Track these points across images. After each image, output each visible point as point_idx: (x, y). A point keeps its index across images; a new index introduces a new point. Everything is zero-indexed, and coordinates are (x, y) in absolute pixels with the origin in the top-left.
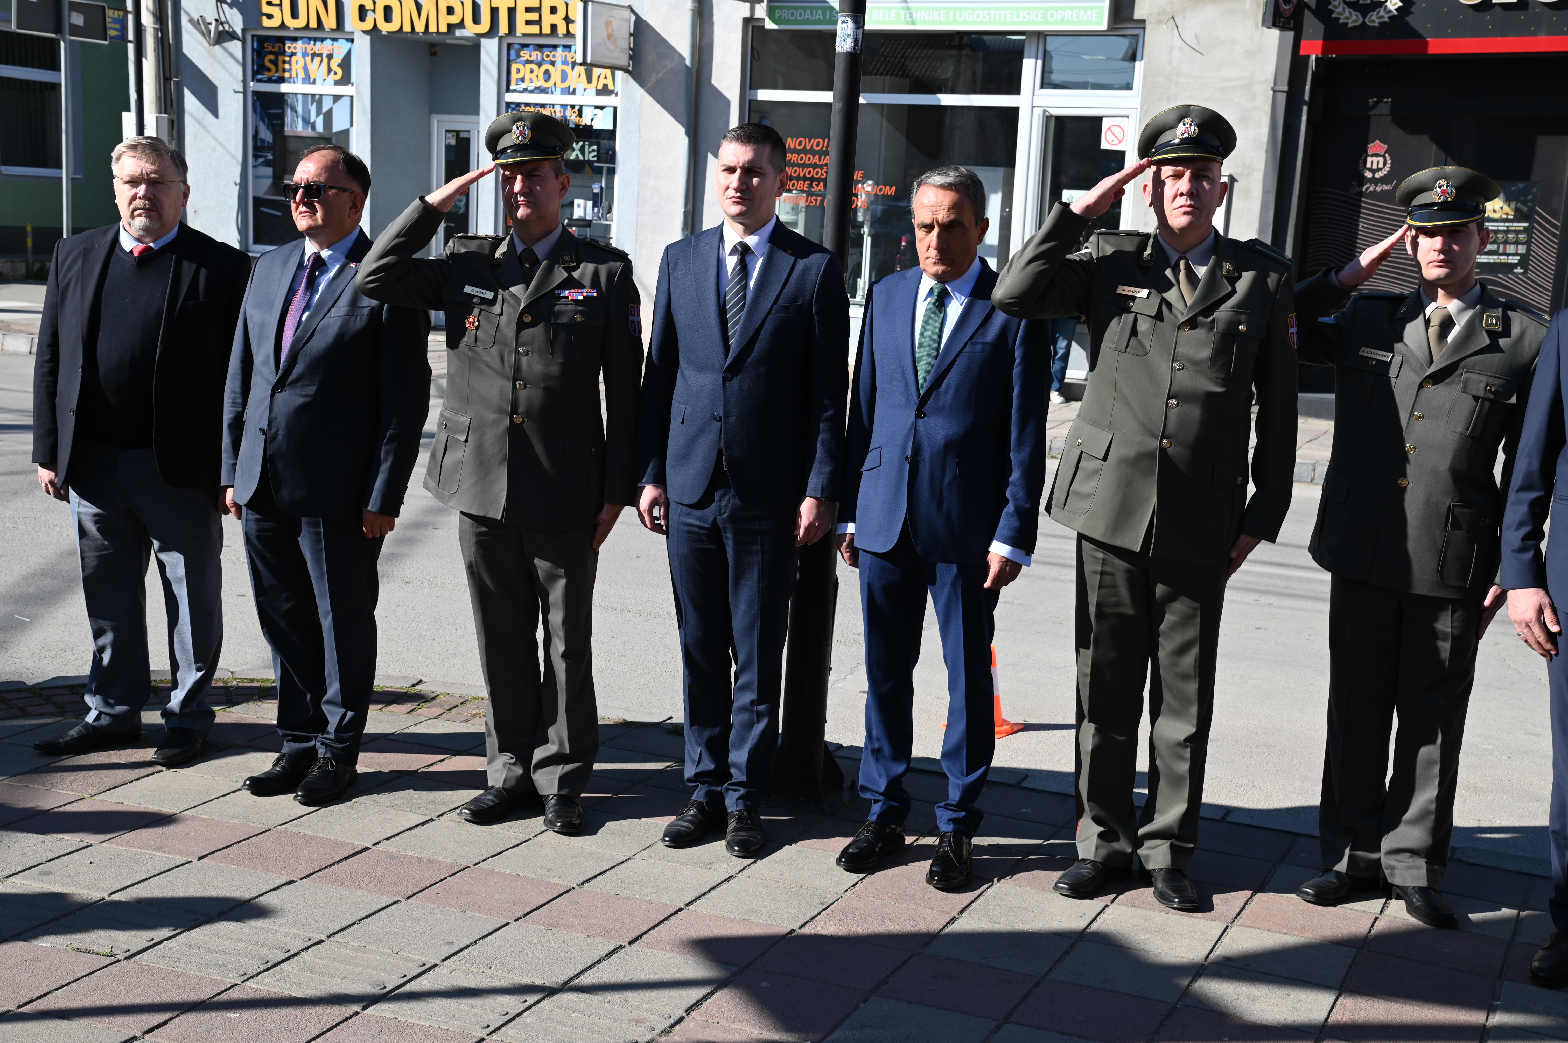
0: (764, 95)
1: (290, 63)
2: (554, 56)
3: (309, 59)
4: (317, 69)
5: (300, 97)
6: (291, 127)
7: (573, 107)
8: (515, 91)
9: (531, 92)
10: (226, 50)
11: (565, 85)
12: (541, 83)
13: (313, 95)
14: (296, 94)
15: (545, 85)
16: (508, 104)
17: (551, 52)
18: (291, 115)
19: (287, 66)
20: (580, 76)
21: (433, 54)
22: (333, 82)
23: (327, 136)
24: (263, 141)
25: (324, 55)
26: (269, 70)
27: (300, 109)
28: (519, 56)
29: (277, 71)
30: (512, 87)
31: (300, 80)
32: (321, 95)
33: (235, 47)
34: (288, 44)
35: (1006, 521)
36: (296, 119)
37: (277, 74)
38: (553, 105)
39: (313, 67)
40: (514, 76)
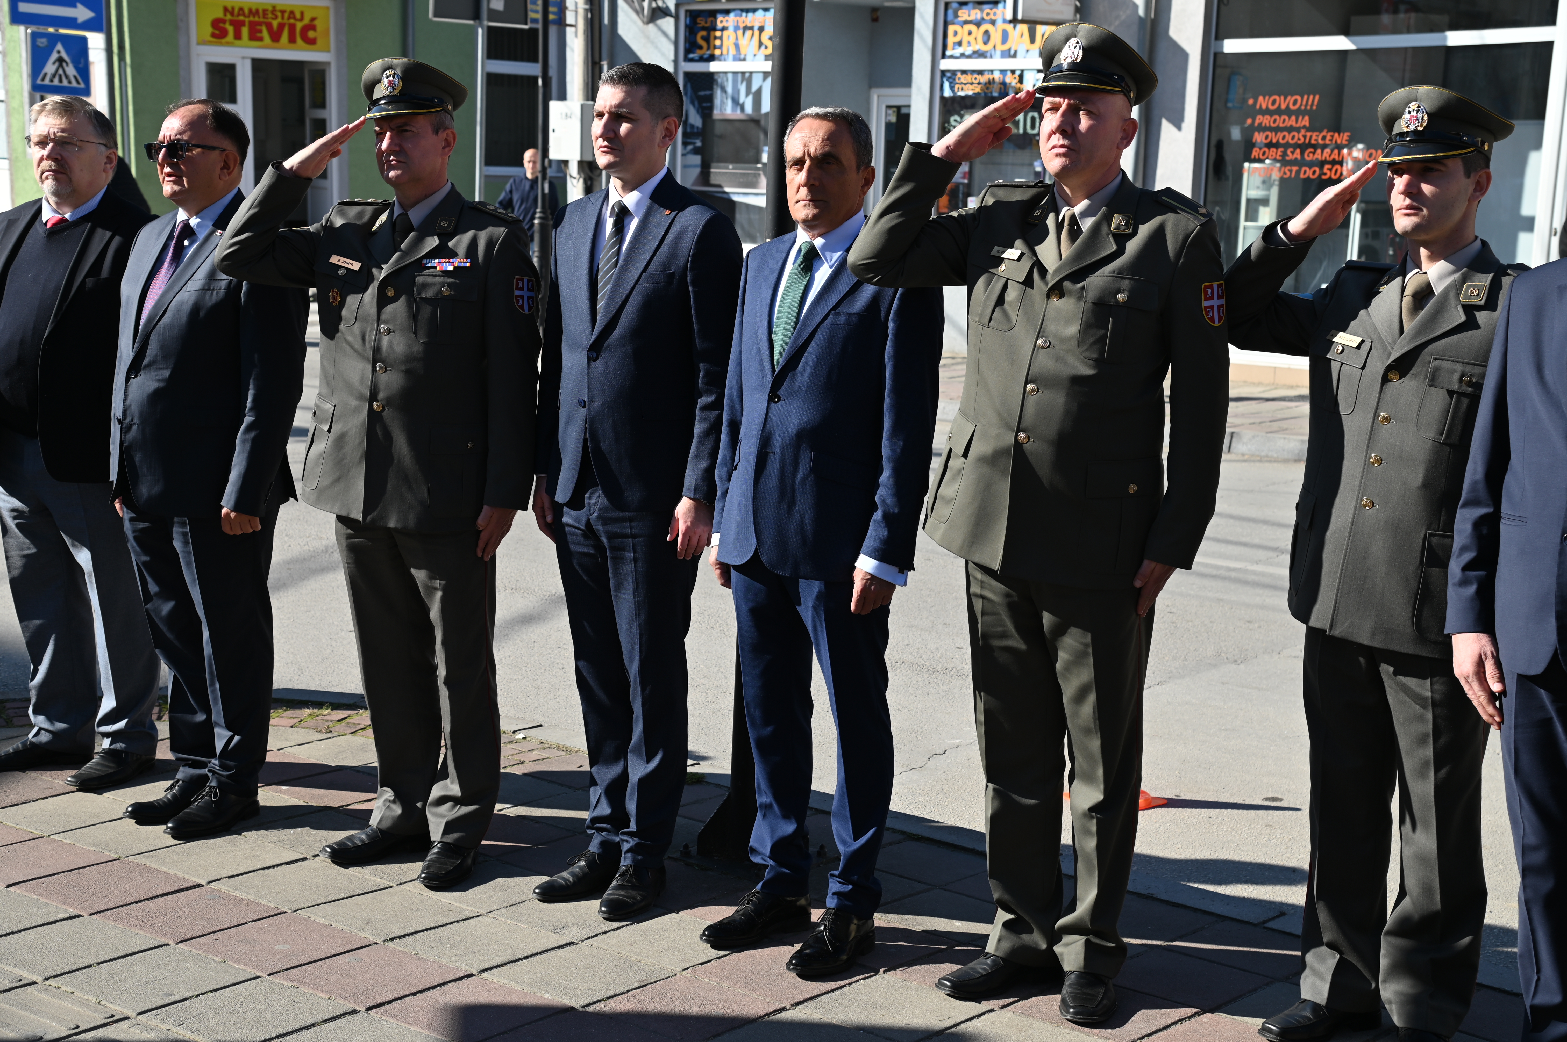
0: (1232, 46)
1: (721, 38)
2: (995, 14)
3: (740, 32)
4: (748, 44)
5: (730, 76)
6: (721, 110)
7: (1013, 72)
8: (952, 57)
9: (969, 57)
10: (659, 28)
11: (1006, 47)
12: (980, 46)
13: (743, 73)
14: (726, 73)
15: (984, 48)
16: (943, 73)
17: (991, 9)
18: (722, 97)
19: (718, 42)
20: (1022, 35)
21: (875, 20)
22: (763, 58)
23: (757, 118)
24: (692, 126)
25: (756, 28)
26: (701, 48)
27: (729, 89)
28: (956, 16)
29: (708, 48)
30: (948, 53)
31: (731, 57)
32: (751, 73)
33: (668, 24)
34: (720, 18)
35: (875, 531)
36: (725, 100)
37: (709, 52)
38: (992, 71)
39: (744, 41)
40: (951, 40)
